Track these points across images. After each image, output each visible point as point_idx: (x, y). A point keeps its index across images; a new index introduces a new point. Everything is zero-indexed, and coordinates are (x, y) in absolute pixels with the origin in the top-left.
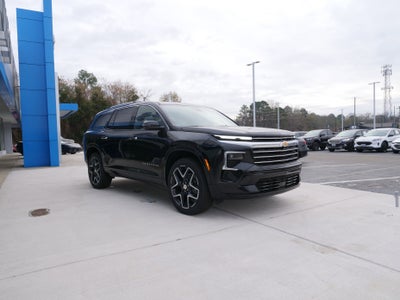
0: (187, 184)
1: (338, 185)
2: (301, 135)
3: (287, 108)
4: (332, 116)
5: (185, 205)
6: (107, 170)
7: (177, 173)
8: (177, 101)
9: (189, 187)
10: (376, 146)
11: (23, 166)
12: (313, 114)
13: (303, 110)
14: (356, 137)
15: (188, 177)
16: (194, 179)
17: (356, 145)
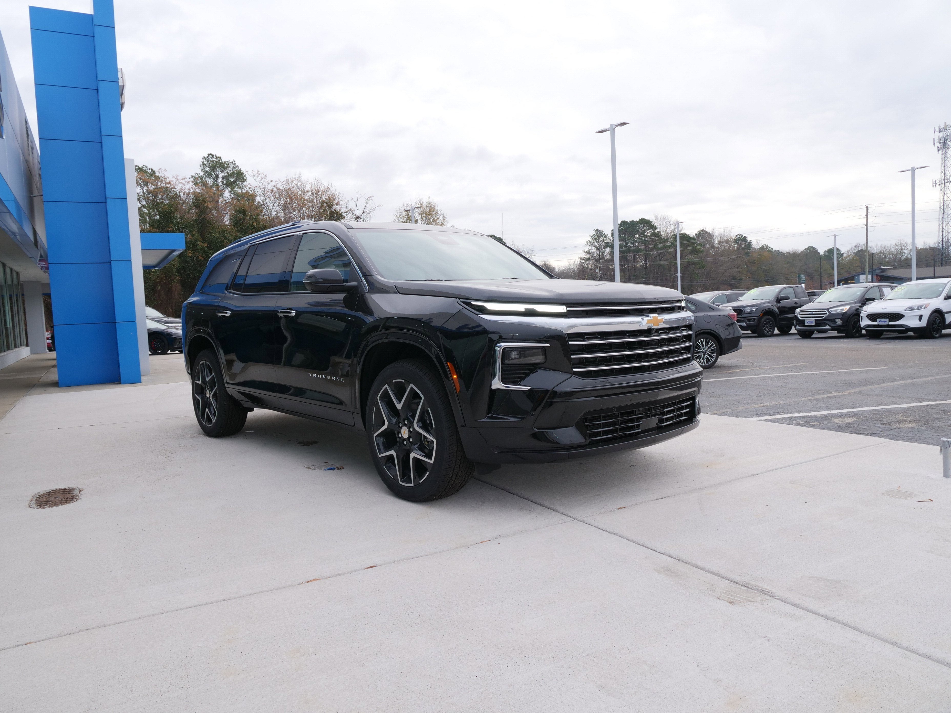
0: (410, 426)
1: (807, 422)
2: (729, 299)
3: (703, 234)
4: (811, 252)
5: (405, 476)
6: (232, 390)
7: (386, 397)
8: (435, 223)
9: (413, 433)
10: (914, 323)
11: (55, 385)
12: (765, 249)
13: (742, 240)
14: (865, 301)
15: (410, 407)
16: (424, 412)
17: (865, 322)
